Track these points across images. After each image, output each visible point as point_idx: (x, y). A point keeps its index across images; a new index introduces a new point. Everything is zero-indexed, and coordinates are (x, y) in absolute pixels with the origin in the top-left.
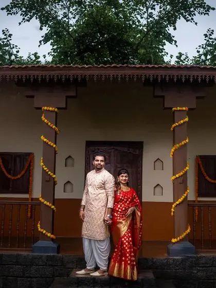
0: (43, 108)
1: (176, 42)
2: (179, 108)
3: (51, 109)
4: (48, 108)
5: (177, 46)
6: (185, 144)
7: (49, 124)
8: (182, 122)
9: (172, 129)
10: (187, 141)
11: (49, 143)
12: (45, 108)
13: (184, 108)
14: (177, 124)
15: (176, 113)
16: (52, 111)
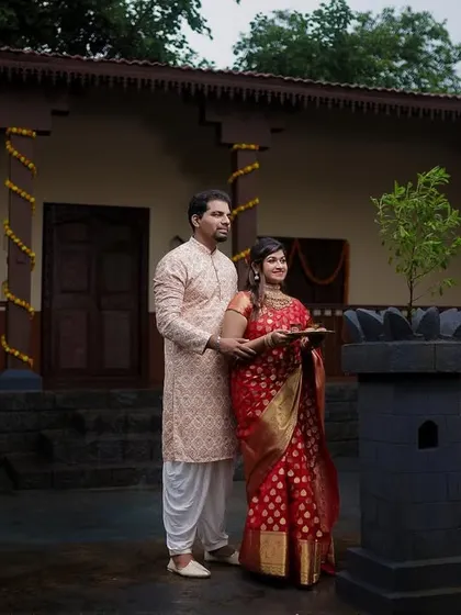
0: (9, 129)
1: (209, 30)
2: (244, 146)
3: (25, 132)
4: (20, 130)
5: (211, 38)
6: (254, 206)
7: (23, 159)
8: (249, 168)
9: (231, 180)
10: (257, 201)
11: (23, 194)
12: (15, 130)
13: (253, 147)
14: (241, 172)
15: (239, 153)
16: (27, 136)
